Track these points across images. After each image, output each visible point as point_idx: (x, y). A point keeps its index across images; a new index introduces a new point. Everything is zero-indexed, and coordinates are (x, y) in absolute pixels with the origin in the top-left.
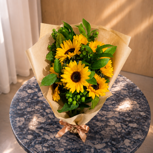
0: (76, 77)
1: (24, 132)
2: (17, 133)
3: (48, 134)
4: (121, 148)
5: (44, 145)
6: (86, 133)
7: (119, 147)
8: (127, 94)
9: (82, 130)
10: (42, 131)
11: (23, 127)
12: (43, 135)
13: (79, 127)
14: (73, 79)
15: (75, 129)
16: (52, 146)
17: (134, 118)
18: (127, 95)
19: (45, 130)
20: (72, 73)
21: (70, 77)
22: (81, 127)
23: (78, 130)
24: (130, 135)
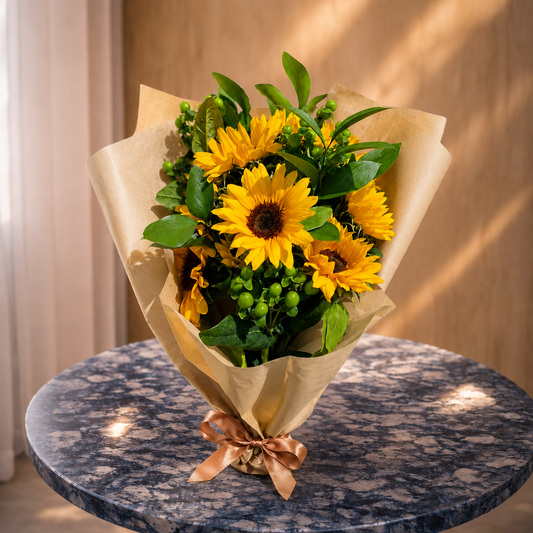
0: (267, 221)
1: (81, 461)
2: (56, 463)
3: (169, 464)
4: (447, 487)
5: (156, 487)
6: (294, 468)
7: (440, 484)
8: (448, 378)
9: (281, 455)
10: (148, 456)
11: (75, 449)
12: (152, 465)
13: (271, 446)
14: (255, 227)
15: (257, 455)
16: (185, 488)
17: (482, 426)
18: (448, 381)
19: (159, 454)
20: (252, 208)
21: (246, 220)
22: (277, 445)
23: (267, 456)
24: (475, 460)
